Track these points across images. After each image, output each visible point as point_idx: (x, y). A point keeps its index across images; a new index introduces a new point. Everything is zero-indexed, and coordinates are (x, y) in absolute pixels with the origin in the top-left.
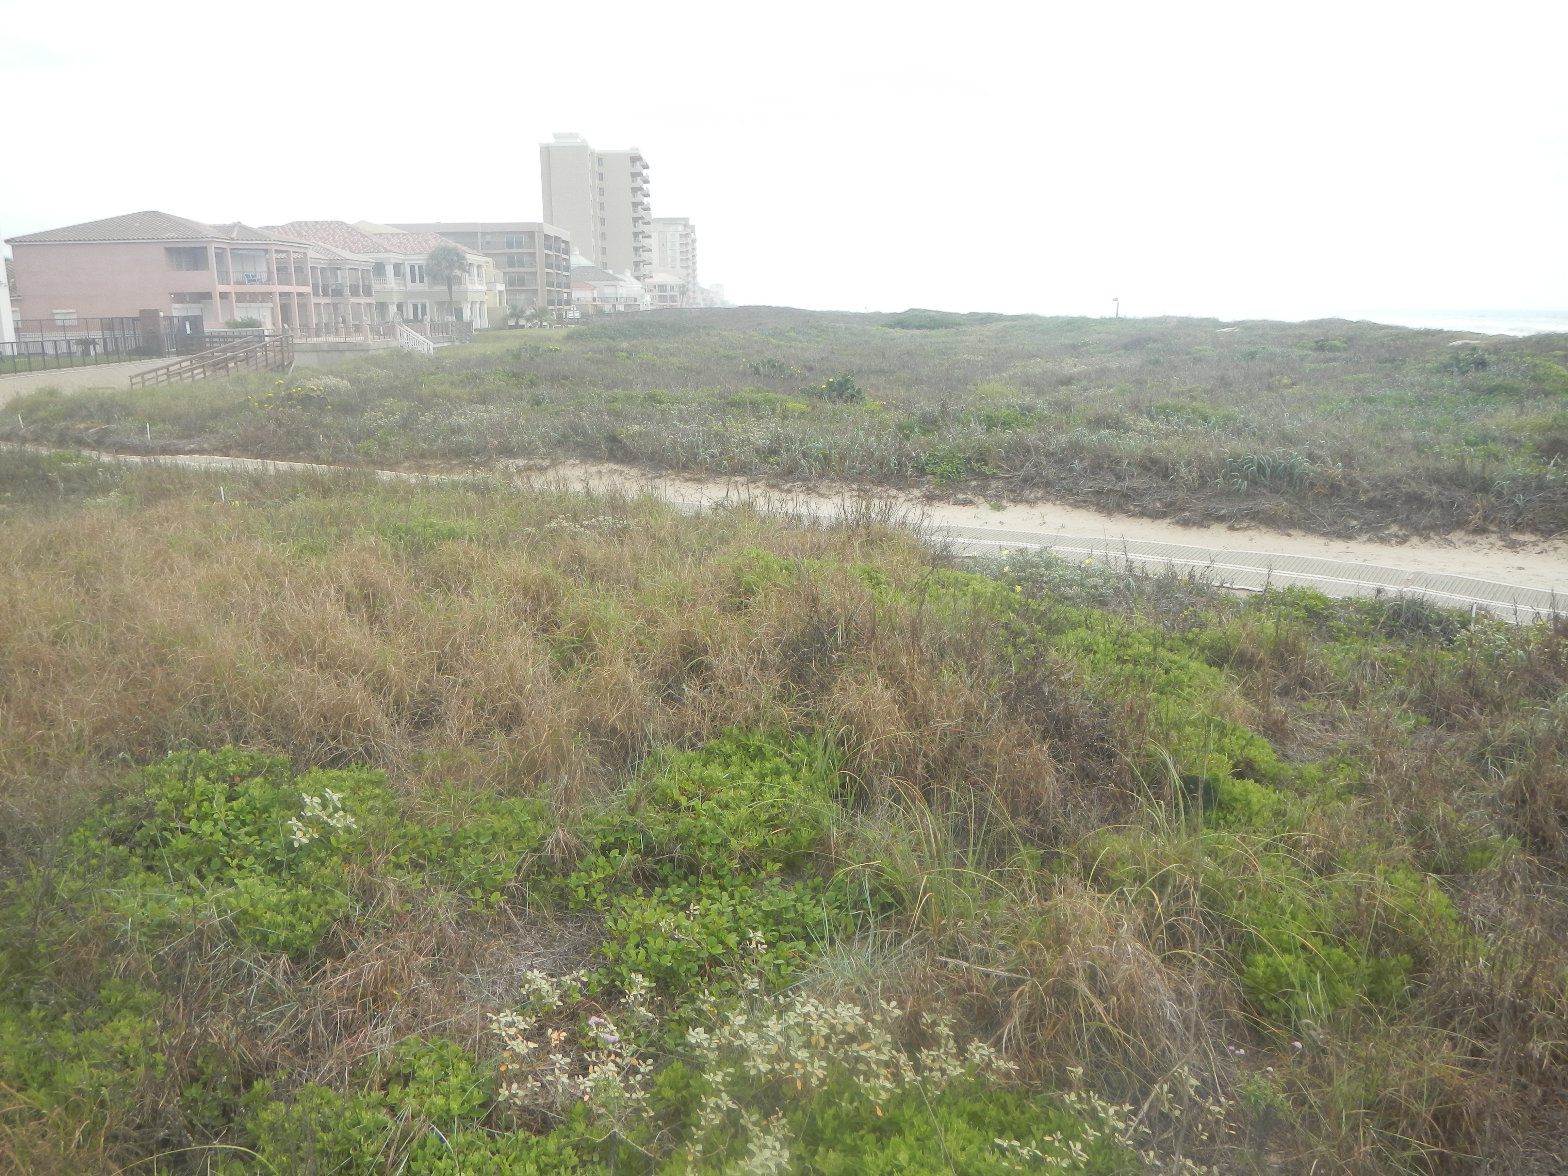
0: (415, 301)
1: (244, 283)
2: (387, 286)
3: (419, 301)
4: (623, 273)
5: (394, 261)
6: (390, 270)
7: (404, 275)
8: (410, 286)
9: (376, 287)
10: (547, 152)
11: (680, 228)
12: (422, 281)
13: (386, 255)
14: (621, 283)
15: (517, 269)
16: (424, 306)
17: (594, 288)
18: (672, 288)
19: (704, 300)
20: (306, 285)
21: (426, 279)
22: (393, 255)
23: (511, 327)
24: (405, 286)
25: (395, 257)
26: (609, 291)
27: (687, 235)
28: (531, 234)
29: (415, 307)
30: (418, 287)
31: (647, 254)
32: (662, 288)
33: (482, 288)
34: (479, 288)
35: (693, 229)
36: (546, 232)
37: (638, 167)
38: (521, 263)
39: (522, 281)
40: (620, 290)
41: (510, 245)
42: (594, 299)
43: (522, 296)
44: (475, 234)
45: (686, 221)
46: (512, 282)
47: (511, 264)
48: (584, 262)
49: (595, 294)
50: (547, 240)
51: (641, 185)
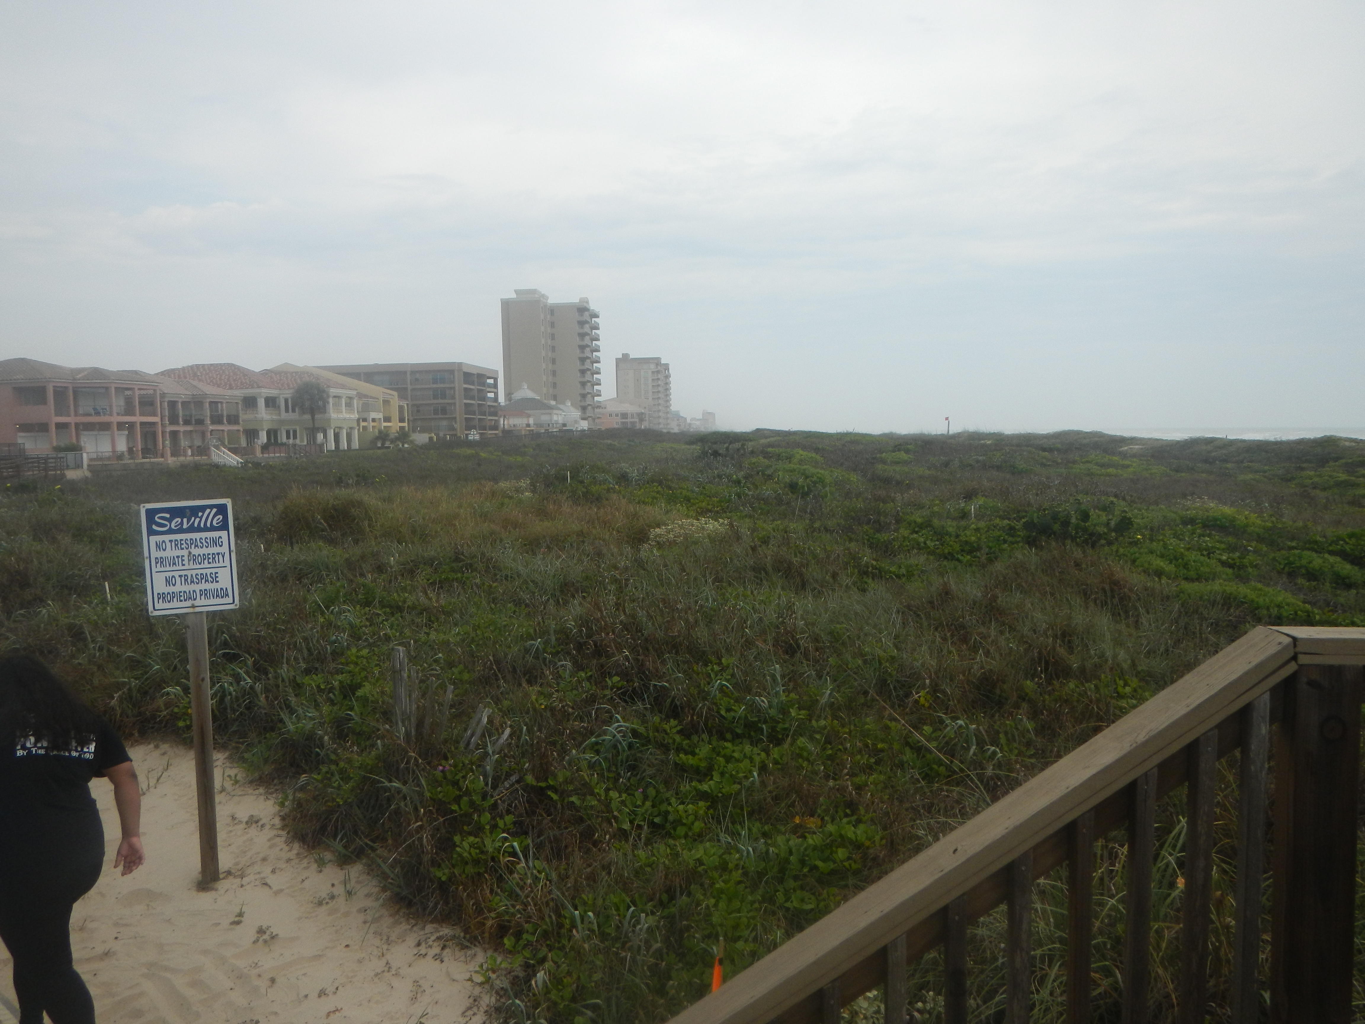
0: (287, 427)
1: (90, 415)
2: (259, 416)
3: (291, 428)
4: (563, 403)
5: (265, 396)
6: (261, 403)
7: (279, 407)
8: (284, 415)
9: (243, 416)
10: (506, 305)
11: (652, 366)
12: (294, 411)
13: (258, 390)
14: (555, 411)
15: (441, 401)
16: (295, 432)
17: (529, 416)
18: (632, 415)
19: (679, 425)
20: (154, 415)
21: (297, 410)
22: (263, 390)
23: (379, 448)
24: (280, 414)
25: (266, 392)
26: (545, 418)
27: (658, 372)
28: (452, 372)
29: (288, 433)
30: (292, 416)
31: (596, 387)
32: (624, 415)
33: (352, 416)
34: (348, 416)
35: (666, 367)
36: (465, 370)
37: (586, 316)
38: (444, 396)
39: (444, 411)
40: (555, 418)
41: (435, 381)
42: (528, 425)
43: (444, 423)
44: (405, 373)
45: (657, 361)
46: (436, 412)
47: (435, 397)
48: (530, 394)
49: (531, 421)
50: (468, 377)
51: (589, 331)
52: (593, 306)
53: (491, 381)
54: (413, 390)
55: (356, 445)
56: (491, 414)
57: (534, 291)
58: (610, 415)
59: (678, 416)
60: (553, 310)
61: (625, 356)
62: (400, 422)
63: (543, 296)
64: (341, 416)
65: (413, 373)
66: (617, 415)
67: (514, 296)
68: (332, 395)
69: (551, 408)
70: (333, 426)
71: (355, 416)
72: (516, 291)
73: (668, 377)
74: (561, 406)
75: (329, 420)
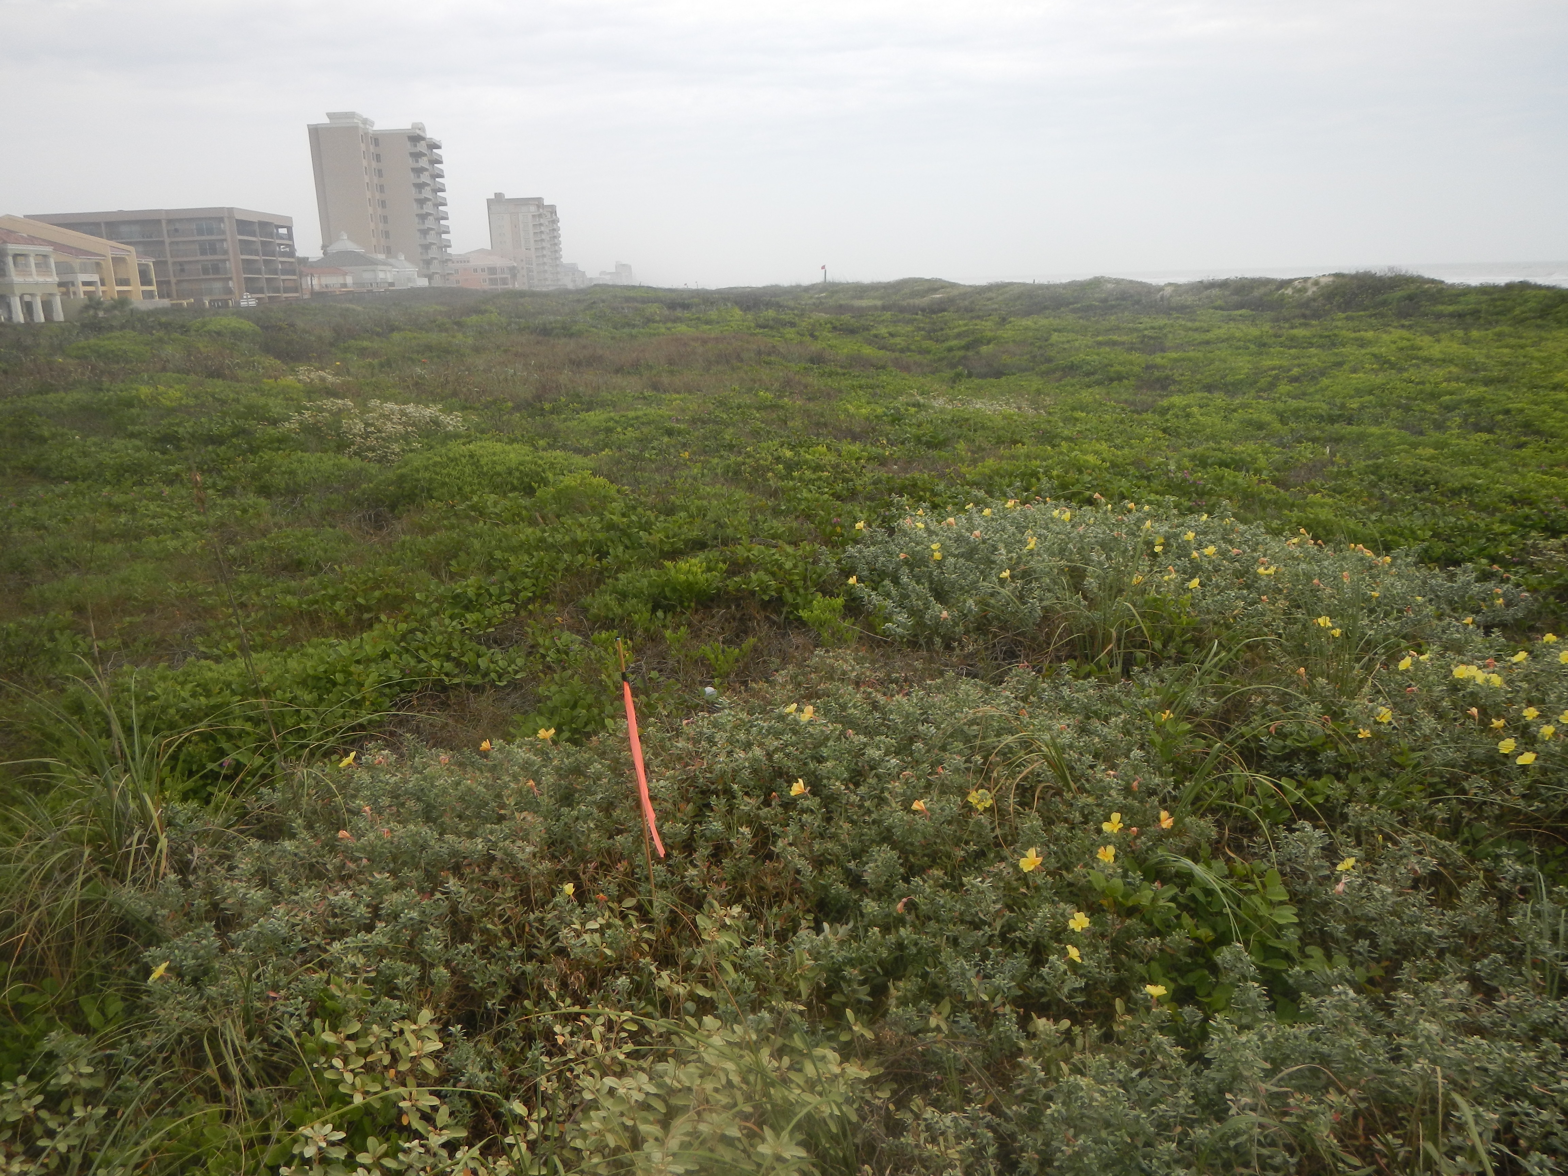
4: (395, 256)
10: (315, 132)
11: (533, 209)
14: (382, 267)
15: (210, 257)
17: (345, 274)
18: (502, 270)
26: (367, 276)
27: (540, 216)
28: (221, 220)
31: (444, 236)
32: (492, 270)
33: (49, 279)
34: (41, 279)
35: (552, 209)
36: (239, 217)
37: (422, 147)
38: (214, 251)
39: (216, 269)
40: (381, 275)
41: (200, 232)
42: (345, 285)
43: (218, 285)
44: (159, 221)
45: (538, 202)
46: (205, 271)
47: (203, 252)
48: (351, 246)
49: (349, 280)
50: (245, 225)
51: (426, 166)
52: (431, 134)
53: (283, 231)
54: (172, 243)
55: (59, 315)
56: (285, 272)
57: (351, 115)
58: (475, 270)
59: (573, 269)
60: (377, 139)
61: (499, 196)
62: (143, 284)
63: (365, 121)
64: (30, 279)
65: (170, 221)
66: (483, 270)
67: (326, 121)
68: (11, 252)
69: (374, 263)
70: (18, 292)
71: (55, 279)
72: (329, 115)
73: (555, 221)
74: (391, 261)
75: (11, 285)
